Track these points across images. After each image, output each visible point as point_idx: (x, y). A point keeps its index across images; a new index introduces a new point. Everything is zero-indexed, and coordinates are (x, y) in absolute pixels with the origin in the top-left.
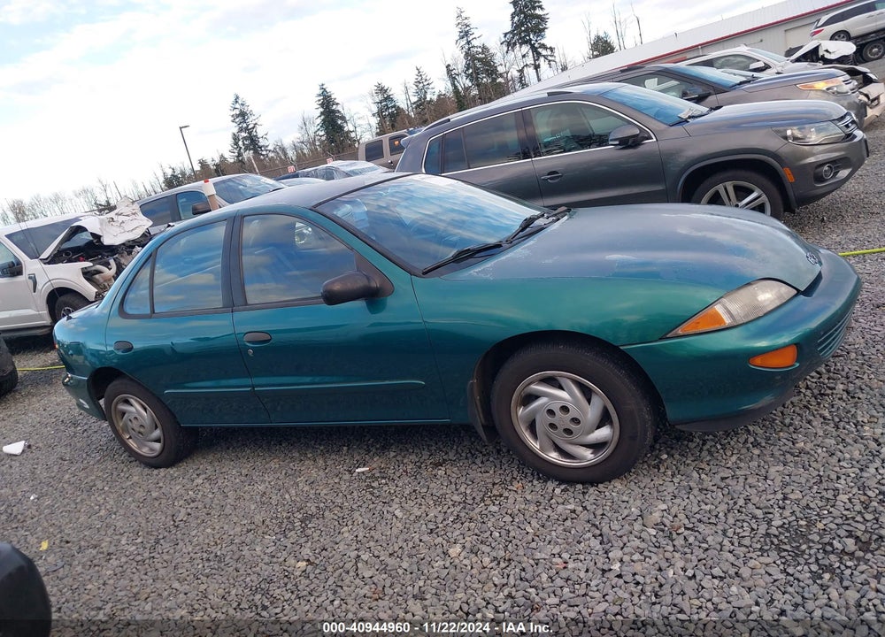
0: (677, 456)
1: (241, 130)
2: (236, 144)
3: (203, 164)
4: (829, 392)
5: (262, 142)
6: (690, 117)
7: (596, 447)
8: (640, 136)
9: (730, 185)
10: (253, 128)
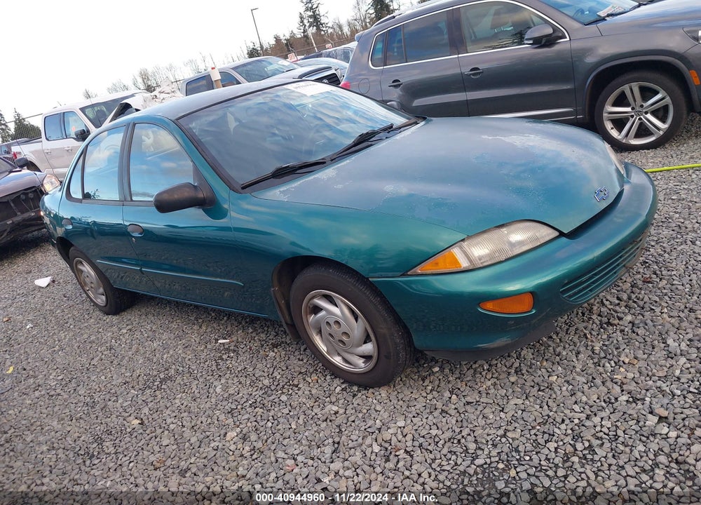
0: (447, 371)
1: (307, 10)
2: (302, 22)
3: (277, 39)
4: (616, 322)
5: (323, 20)
6: (608, 16)
7: (367, 358)
8: (554, 35)
9: (635, 87)
10: (317, 7)
